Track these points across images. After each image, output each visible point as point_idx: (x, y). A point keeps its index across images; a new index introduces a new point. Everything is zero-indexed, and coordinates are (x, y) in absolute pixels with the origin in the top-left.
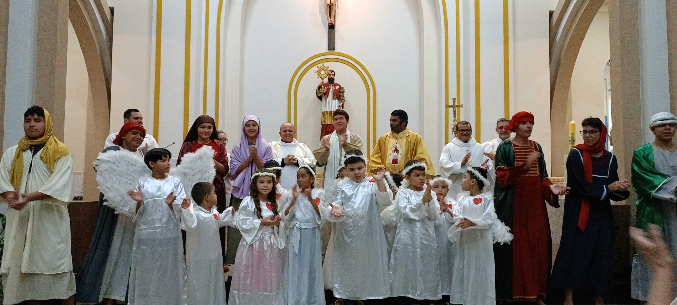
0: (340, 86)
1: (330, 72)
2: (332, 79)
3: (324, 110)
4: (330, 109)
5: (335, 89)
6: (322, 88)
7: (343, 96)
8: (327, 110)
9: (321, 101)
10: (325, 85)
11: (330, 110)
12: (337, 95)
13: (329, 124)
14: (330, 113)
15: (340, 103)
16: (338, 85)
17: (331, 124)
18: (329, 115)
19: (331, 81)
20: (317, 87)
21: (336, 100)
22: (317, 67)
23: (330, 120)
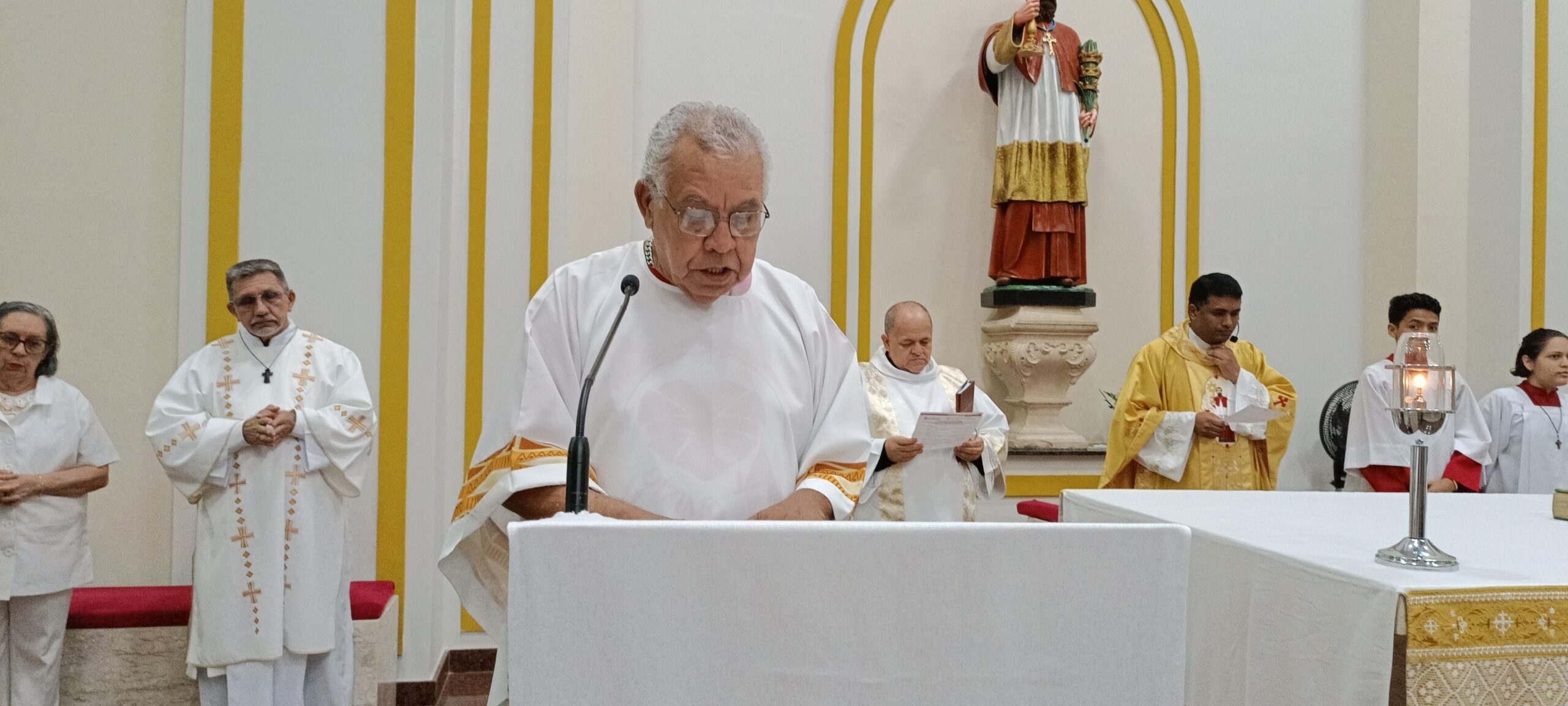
0: (1078, 39)
3: (1017, 137)
4: (1048, 133)
6: (1028, 33)
7: (1096, 78)
11: (1049, 140)
12: (1070, 74)
13: (1041, 200)
14: (1047, 153)
15: (1085, 110)
17: (1050, 204)
18: (1044, 160)
19: (1047, 7)
23: (1047, 184)
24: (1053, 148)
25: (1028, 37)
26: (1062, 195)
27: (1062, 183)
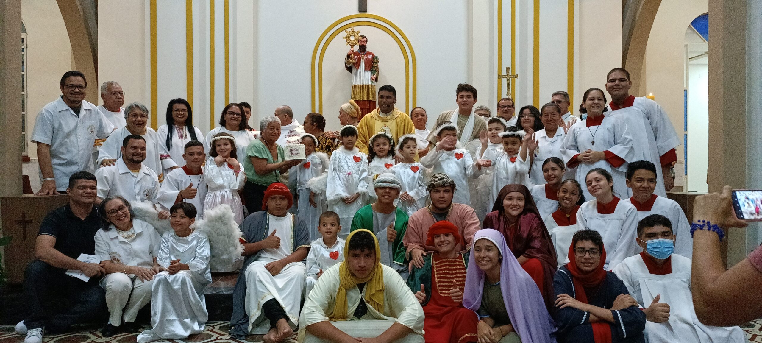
0: (373, 55)
1: (361, 38)
2: (364, 46)
3: (354, 84)
4: (361, 82)
5: (368, 59)
6: (351, 57)
7: (377, 67)
8: (358, 84)
9: (351, 73)
10: (355, 54)
11: (362, 84)
12: (369, 66)
14: (361, 87)
15: (373, 75)
16: (370, 53)
17: (362, 101)
18: (360, 89)
19: (363, 48)
20: (346, 56)
21: (368, 71)
22: (346, 32)
23: (362, 96)
24: (363, 86)
25: (351, 58)
26: (365, 99)
27: (365, 96)
